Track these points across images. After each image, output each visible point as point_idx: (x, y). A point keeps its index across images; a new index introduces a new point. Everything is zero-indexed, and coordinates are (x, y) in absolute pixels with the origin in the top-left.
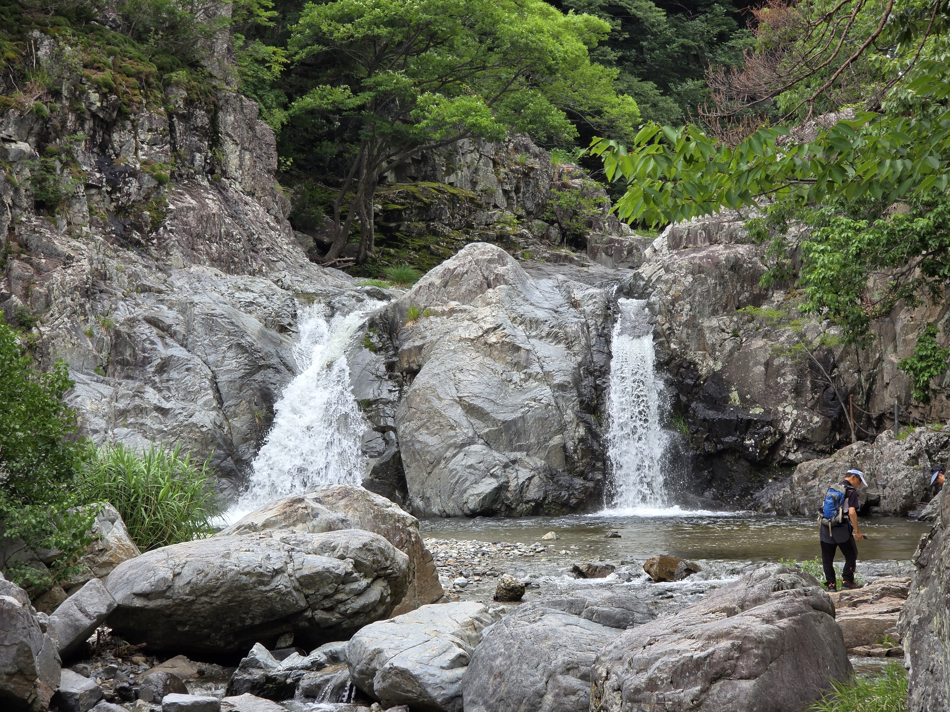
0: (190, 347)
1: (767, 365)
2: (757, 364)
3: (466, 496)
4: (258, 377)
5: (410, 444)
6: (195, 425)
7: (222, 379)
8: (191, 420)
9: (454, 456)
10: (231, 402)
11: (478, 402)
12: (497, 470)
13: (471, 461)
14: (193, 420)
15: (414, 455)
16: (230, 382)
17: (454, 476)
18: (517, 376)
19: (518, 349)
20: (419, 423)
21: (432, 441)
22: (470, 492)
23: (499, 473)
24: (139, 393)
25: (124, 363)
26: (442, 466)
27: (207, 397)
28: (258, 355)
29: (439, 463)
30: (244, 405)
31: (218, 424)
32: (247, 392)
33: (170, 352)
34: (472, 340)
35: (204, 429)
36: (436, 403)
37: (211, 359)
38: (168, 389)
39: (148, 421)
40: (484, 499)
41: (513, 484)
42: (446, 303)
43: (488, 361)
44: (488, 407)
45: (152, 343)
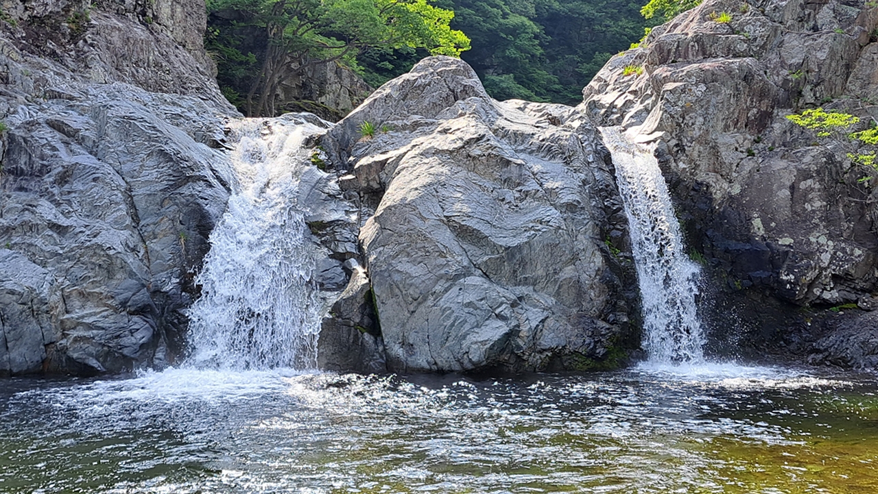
0: (100, 154)
1: (793, 188)
2: (780, 187)
3: (465, 343)
4: (185, 190)
5: (386, 274)
6: (100, 246)
7: (139, 192)
8: (95, 240)
9: (446, 290)
10: (149, 221)
11: (472, 224)
12: (504, 310)
13: (470, 297)
14: (98, 240)
15: (392, 289)
16: (149, 195)
17: (448, 317)
18: (511, 195)
19: (508, 163)
20: (397, 248)
21: (416, 271)
22: (472, 338)
23: (507, 313)
24: (30, 208)
25: (17, 173)
26: (430, 302)
27: (119, 213)
28: (185, 164)
29: (425, 299)
30: (166, 224)
31: (131, 246)
32: (170, 209)
33: (74, 160)
34: (451, 152)
35: (111, 252)
36: (418, 223)
37: (125, 168)
38: (69, 202)
39: (39, 241)
40: (491, 348)
41: (524, 330)
42: (406, 117)
43: (472, 175)
44: (485, 230)
45: (54, 149)
